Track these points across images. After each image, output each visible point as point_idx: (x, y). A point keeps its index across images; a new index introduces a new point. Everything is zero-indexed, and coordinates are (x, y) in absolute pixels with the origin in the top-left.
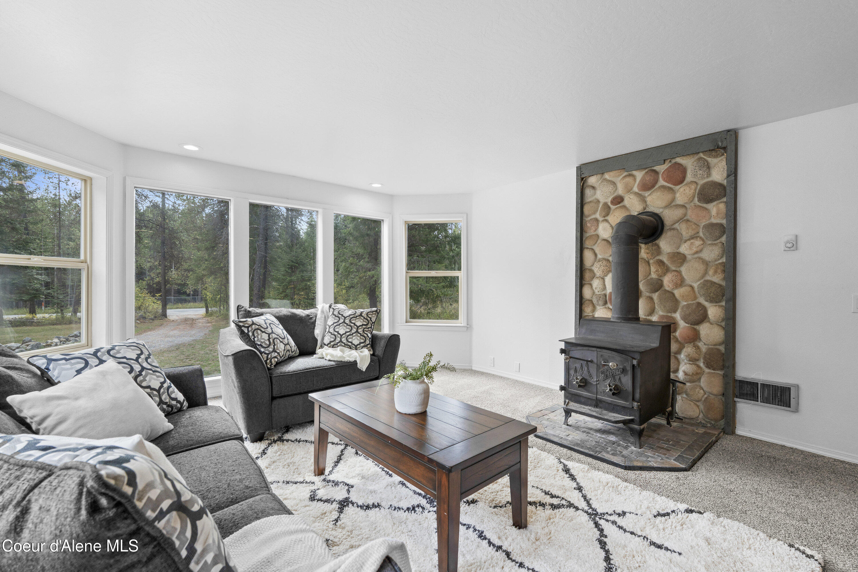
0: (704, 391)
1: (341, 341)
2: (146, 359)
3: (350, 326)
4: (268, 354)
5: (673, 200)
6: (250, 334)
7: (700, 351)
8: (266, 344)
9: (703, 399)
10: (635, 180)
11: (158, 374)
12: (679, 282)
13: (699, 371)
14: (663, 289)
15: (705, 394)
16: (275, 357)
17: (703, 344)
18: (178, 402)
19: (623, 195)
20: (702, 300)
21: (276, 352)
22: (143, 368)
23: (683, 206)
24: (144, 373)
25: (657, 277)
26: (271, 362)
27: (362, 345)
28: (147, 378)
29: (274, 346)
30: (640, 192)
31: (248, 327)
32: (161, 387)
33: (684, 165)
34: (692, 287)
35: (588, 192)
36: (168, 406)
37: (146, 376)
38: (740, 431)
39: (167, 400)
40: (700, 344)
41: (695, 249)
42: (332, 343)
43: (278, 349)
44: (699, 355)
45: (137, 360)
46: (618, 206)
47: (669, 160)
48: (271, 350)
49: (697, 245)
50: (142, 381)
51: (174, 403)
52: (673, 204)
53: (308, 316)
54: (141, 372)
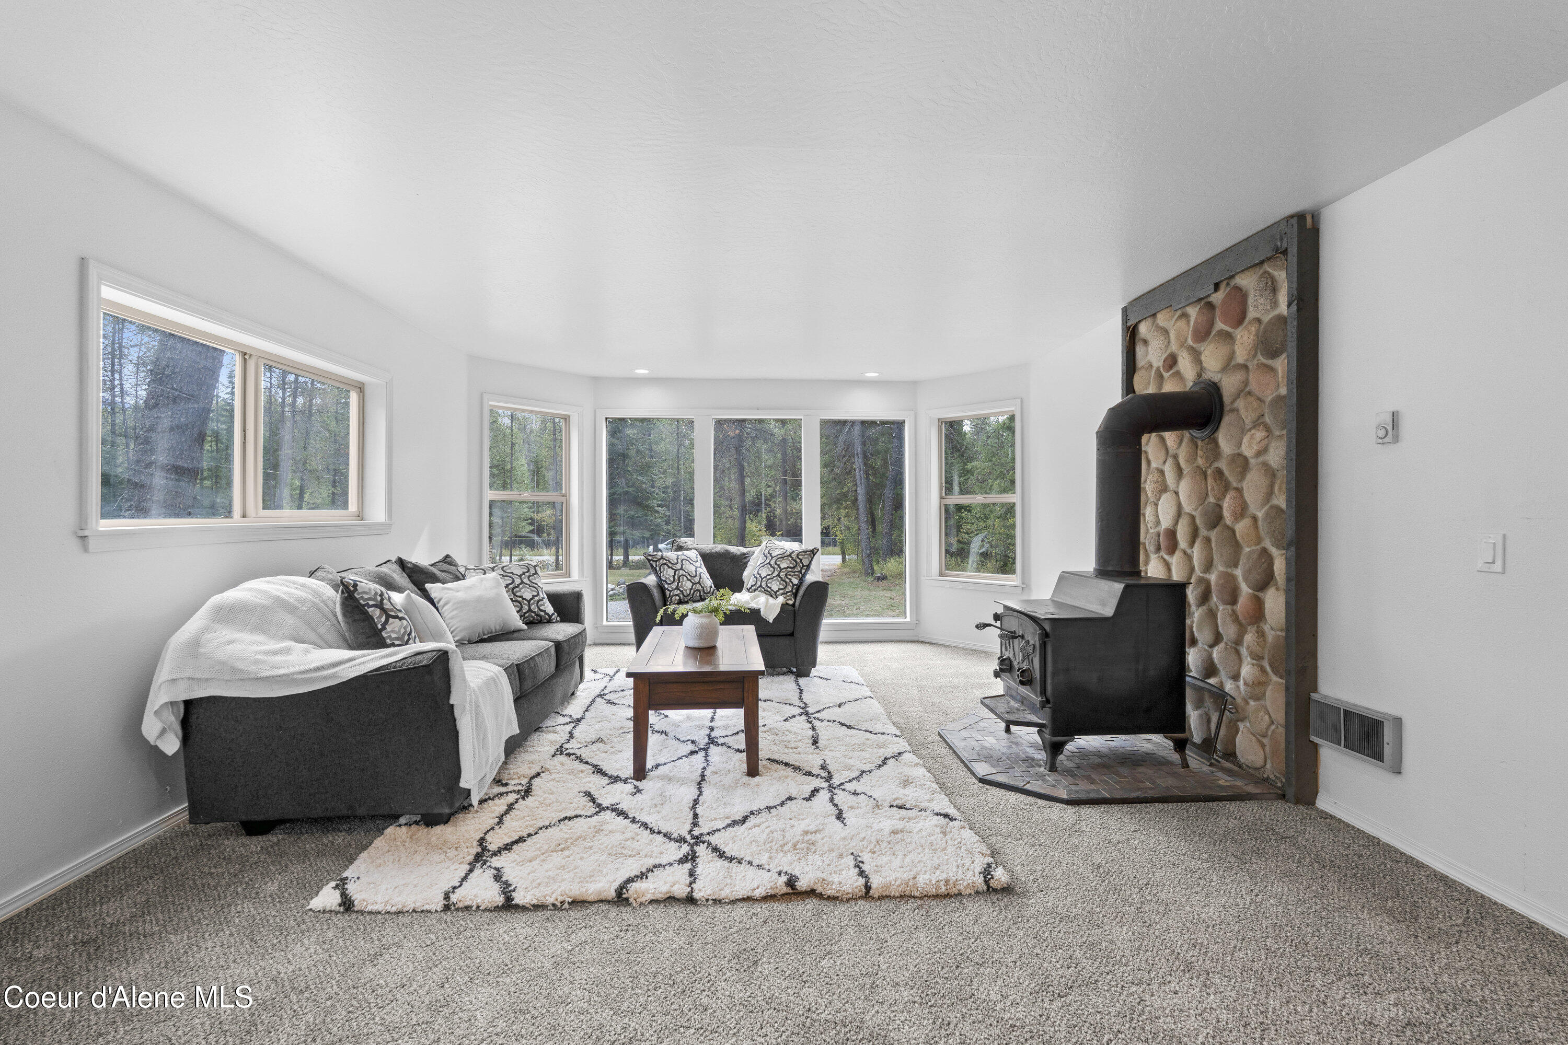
0: (1270, 717)
1: (761, 586)
2: (529, 577)
3: (774, 568)
4: (671, 591)
5: (1232, 355)
6: (658, 569)
7: (1265, 641)
8: (670, 580)
9: (1270, 733)
10: (1188, 322)
11: (533, 589)
12: (1239, 509)
13: (1263, 679)
14: (1222, 523)
15: (1272, 723)
16: (677, 595)
17: (1269, 627)
18: (547, 614)
19: (1176, 351)
20: (1267, 544)
21: (679, 589)
22: (522, 582)
23: (1245, 367)
24: (521, 586)
25: (1215, 501)
26: (671, 599)
27: (781, 592)
28: (522, 591)
29: (678, 584)
30: (1194, 346)
31: (656, 561)
32: (531, 599)
33: (1244, 289)
34: (1255, 519)
35: (1140, 350)
36: (537, 615)
37: (522, 588)
38: (1322, 803)
39: (536, 610)
40: (1266, 628)
41: (1255, 448)
42: (753, 588)
43: (682, 587)
44: (1263, 648)
45: (520, 576)
46: (1171, 372)
47: (1225, 282)
48: (674, 587)
49: (1258, 440)
50: (517, 592)
51: (542, 614)
52: (1233, 363)
53: (744, 554)
54: (519, 585)
